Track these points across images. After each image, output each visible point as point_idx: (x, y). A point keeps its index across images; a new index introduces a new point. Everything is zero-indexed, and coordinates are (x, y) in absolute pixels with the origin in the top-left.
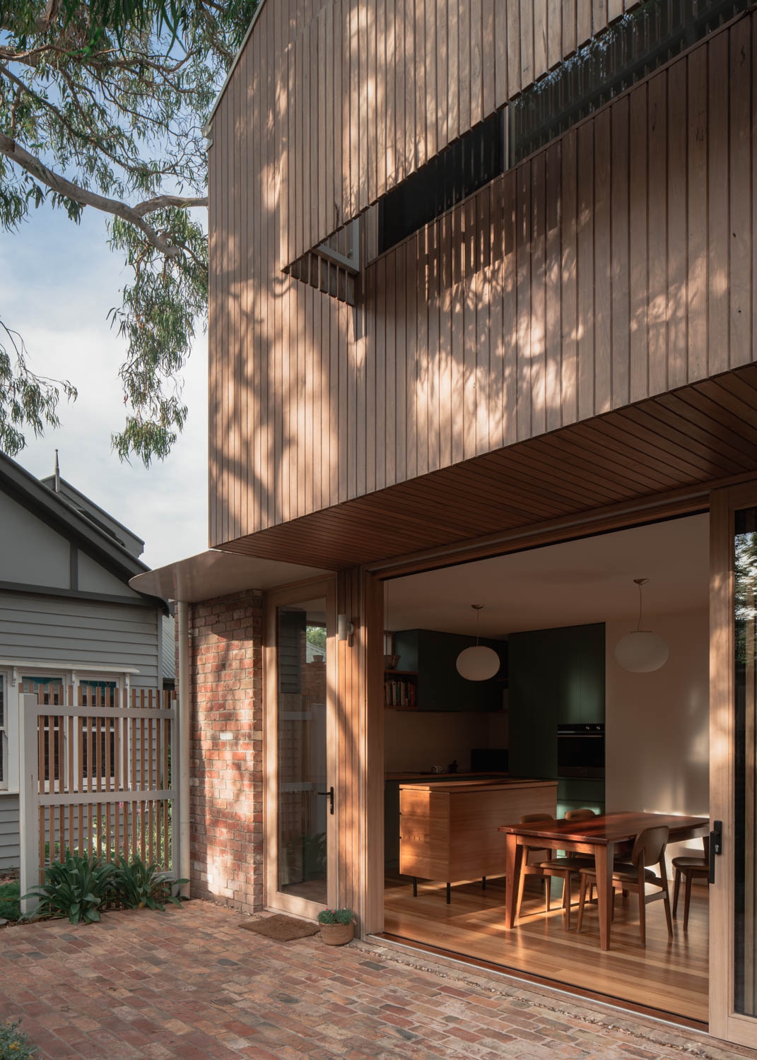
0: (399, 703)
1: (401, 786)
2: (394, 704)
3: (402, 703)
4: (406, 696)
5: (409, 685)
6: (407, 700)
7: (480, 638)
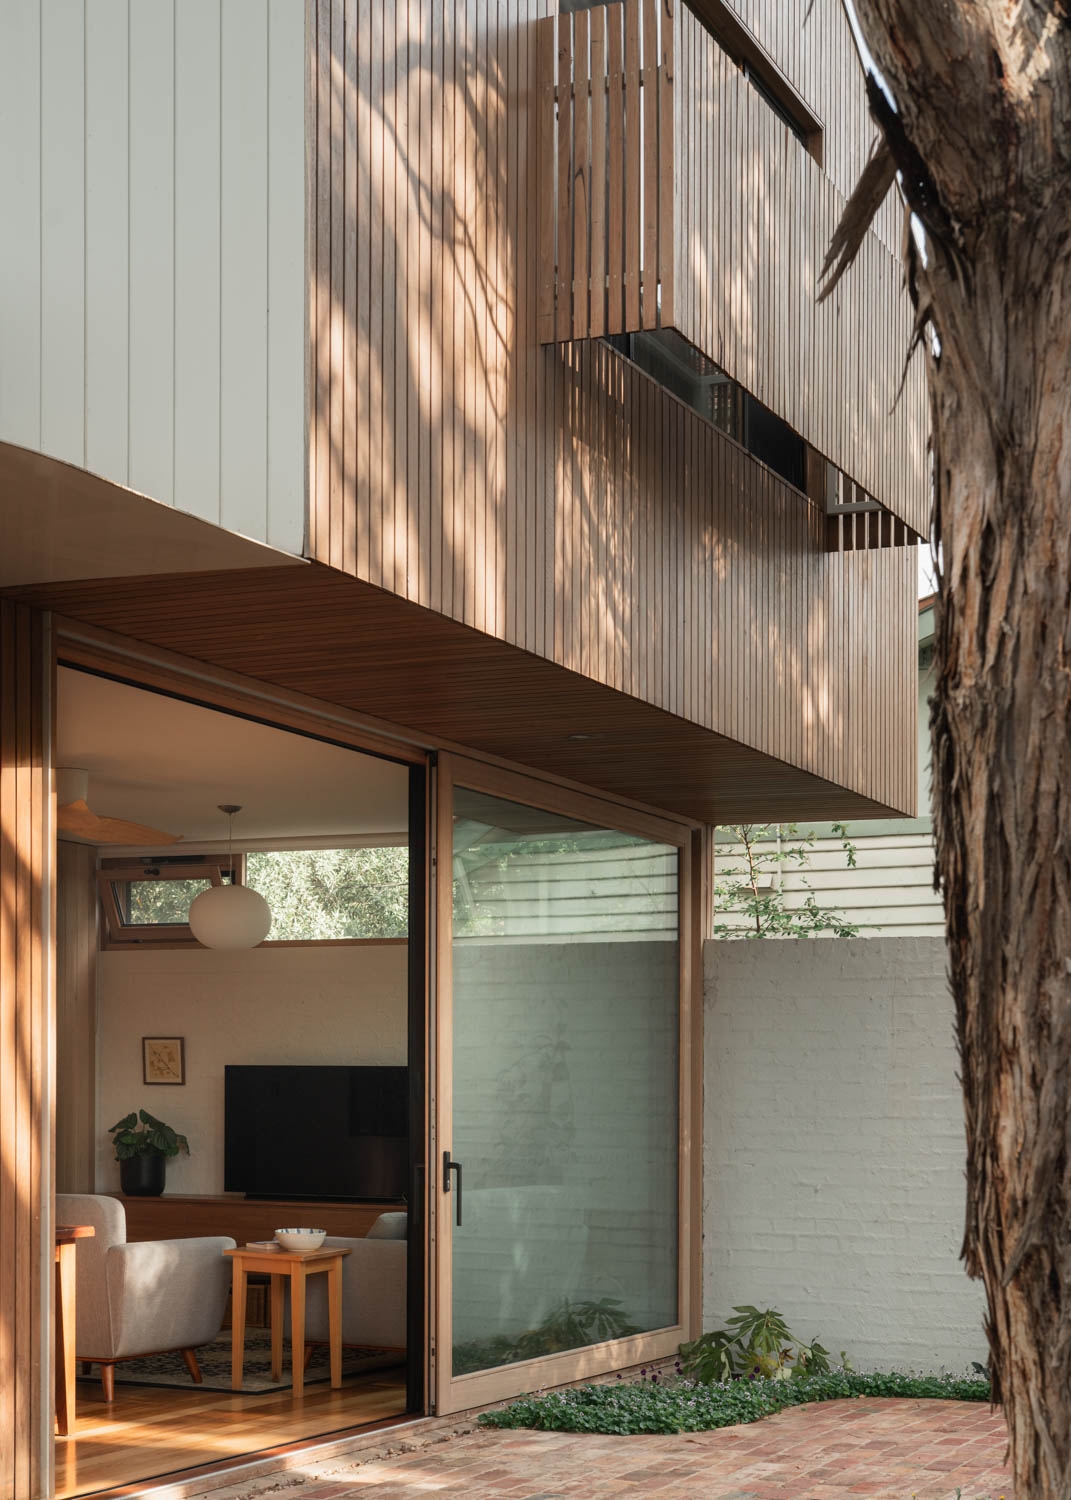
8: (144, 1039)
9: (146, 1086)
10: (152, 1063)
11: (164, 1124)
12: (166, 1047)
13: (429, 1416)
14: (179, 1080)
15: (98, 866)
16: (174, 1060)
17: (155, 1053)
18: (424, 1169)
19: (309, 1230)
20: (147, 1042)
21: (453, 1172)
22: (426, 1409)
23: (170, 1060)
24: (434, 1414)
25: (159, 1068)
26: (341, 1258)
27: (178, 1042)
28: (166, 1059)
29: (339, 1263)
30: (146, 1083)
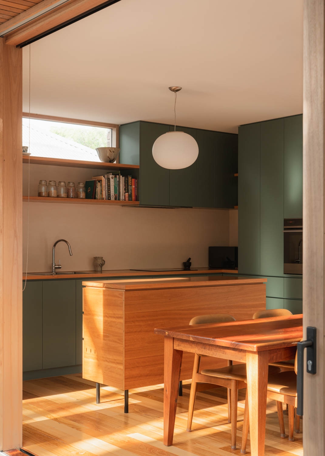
0: (117, 198)
1: (85, 283)
2: (113, 198)
3: (122, 197)
4: (127, 190)
5: (130, 178)
6: (127, 194)
7: (176, 126)
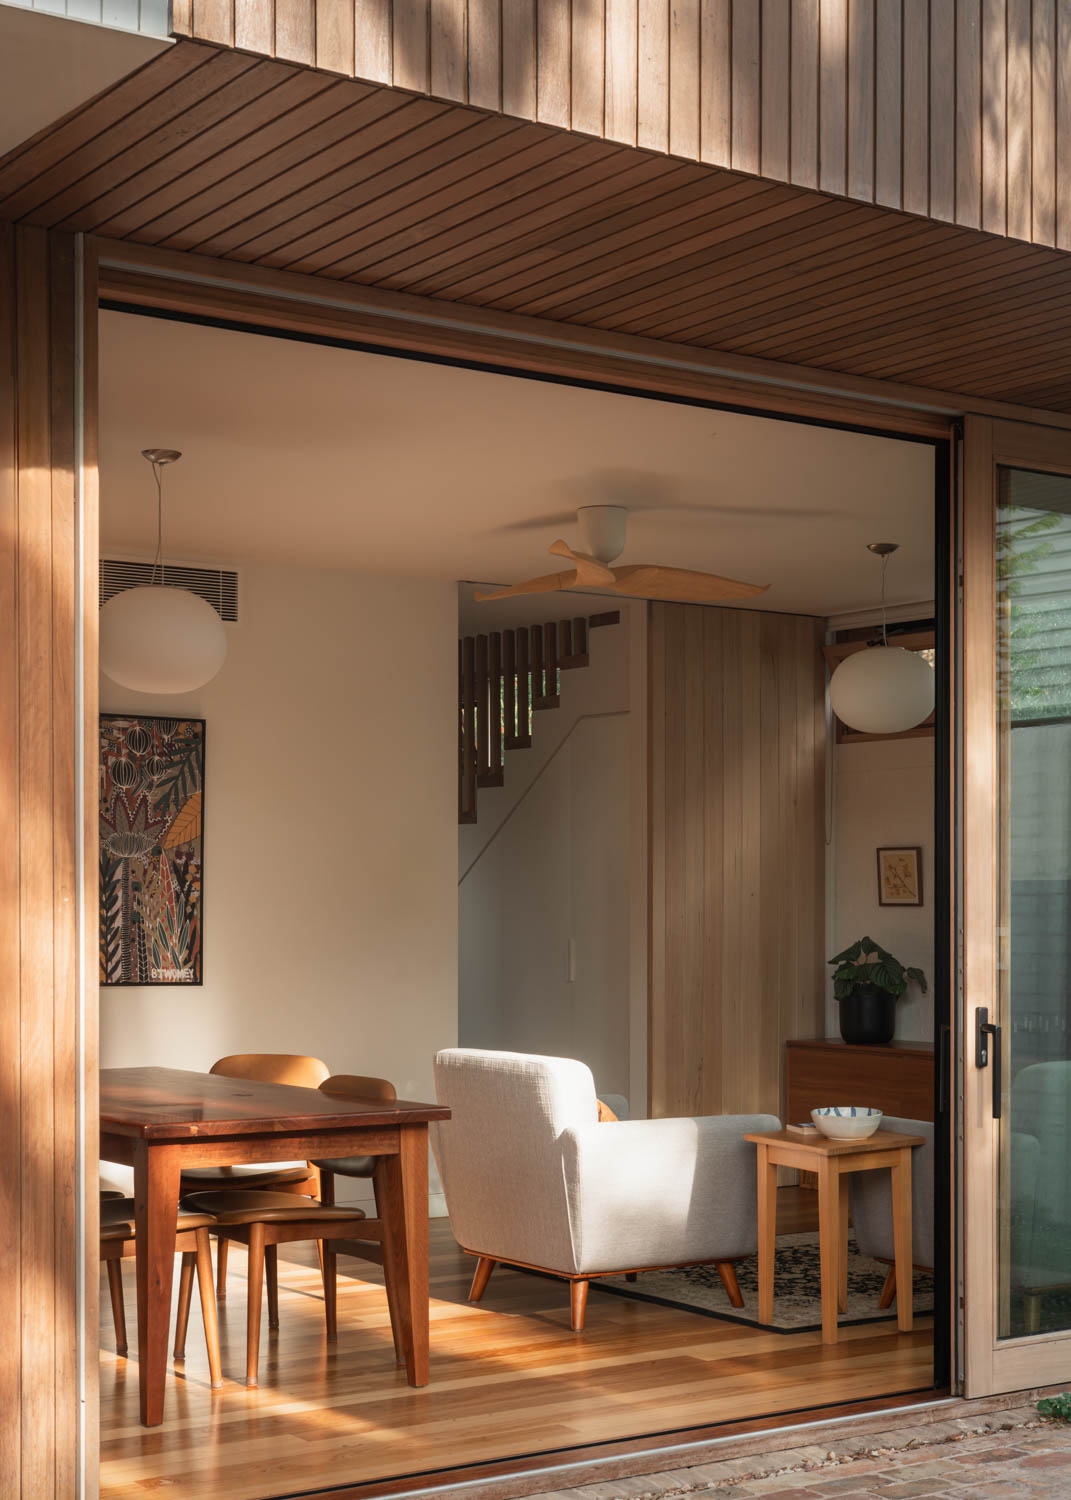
8: (879, 850)
9: (881, 908)
10: (887, 879)
11: (891, 955)
12: (900, 860)
13: (957, 1396)
14: (916, 901)
15: (829, 639)
16: (910, 876)
17: (890, 867)
18: (949, 1031)
19: (867, 1110)
20: (882, 853)
21: (990, 1036)
22: (953, 1386)
23: (906, 876)
24: (962, 1395)
25: (895, 886)
26: (909, 1151)
27: (914, 852)
28: (902, 875)
29: (906, 1156)
30: (881, 904)
